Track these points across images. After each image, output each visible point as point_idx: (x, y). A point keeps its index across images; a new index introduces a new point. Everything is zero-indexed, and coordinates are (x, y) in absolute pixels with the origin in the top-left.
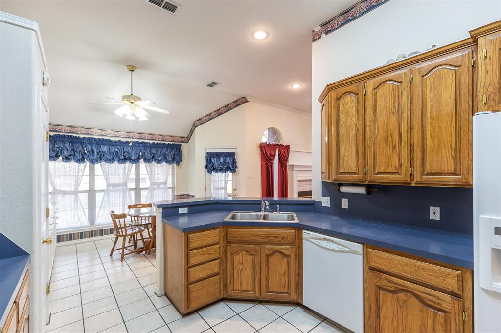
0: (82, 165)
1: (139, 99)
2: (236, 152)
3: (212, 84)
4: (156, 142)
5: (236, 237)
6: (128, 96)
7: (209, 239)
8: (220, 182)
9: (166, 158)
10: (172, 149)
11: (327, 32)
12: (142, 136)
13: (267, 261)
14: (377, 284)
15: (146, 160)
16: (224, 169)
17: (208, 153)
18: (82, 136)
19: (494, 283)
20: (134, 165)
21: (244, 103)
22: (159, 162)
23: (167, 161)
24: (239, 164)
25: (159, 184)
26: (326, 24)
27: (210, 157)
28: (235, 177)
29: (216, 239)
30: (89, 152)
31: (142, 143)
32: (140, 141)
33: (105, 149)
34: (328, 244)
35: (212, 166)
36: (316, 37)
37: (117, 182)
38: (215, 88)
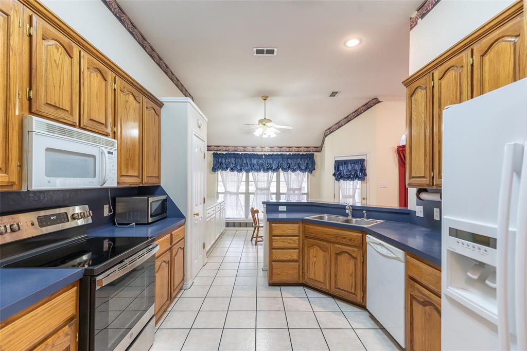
0: (241, 174)
1: (270, 121)
2: (365, 159)
3: (334, 94)
4: (292, 153)
5: (312, 233)
6: (262, 120)
7: (290, 231)
8: (348, 190)
9: (300, 167)
10: (306, 158)
11: (422, 16)
12: (281, 149)
13: (336, 259)
14: (412, 293)
15: (284, 169)
16: (352, 177)
17: (336, 161)
18: (240, 153)
19: (449, 287)
20: (275, 174)
21: (376, 104)
22: (294, 170)
23: (301, 170)
24: (368, 171)
25: (294, 190)
26: (421, 7)
27: (338, 164)
28: (364, 185)
29: (296, 232)
30: (245, 164)
31: (280, 155)
32: (279, 153)
33: (254, 161)
34: (381, 249)
35: (340, 174)
36: (413, 23)
37: (263, 187)
38: (337, 96)
